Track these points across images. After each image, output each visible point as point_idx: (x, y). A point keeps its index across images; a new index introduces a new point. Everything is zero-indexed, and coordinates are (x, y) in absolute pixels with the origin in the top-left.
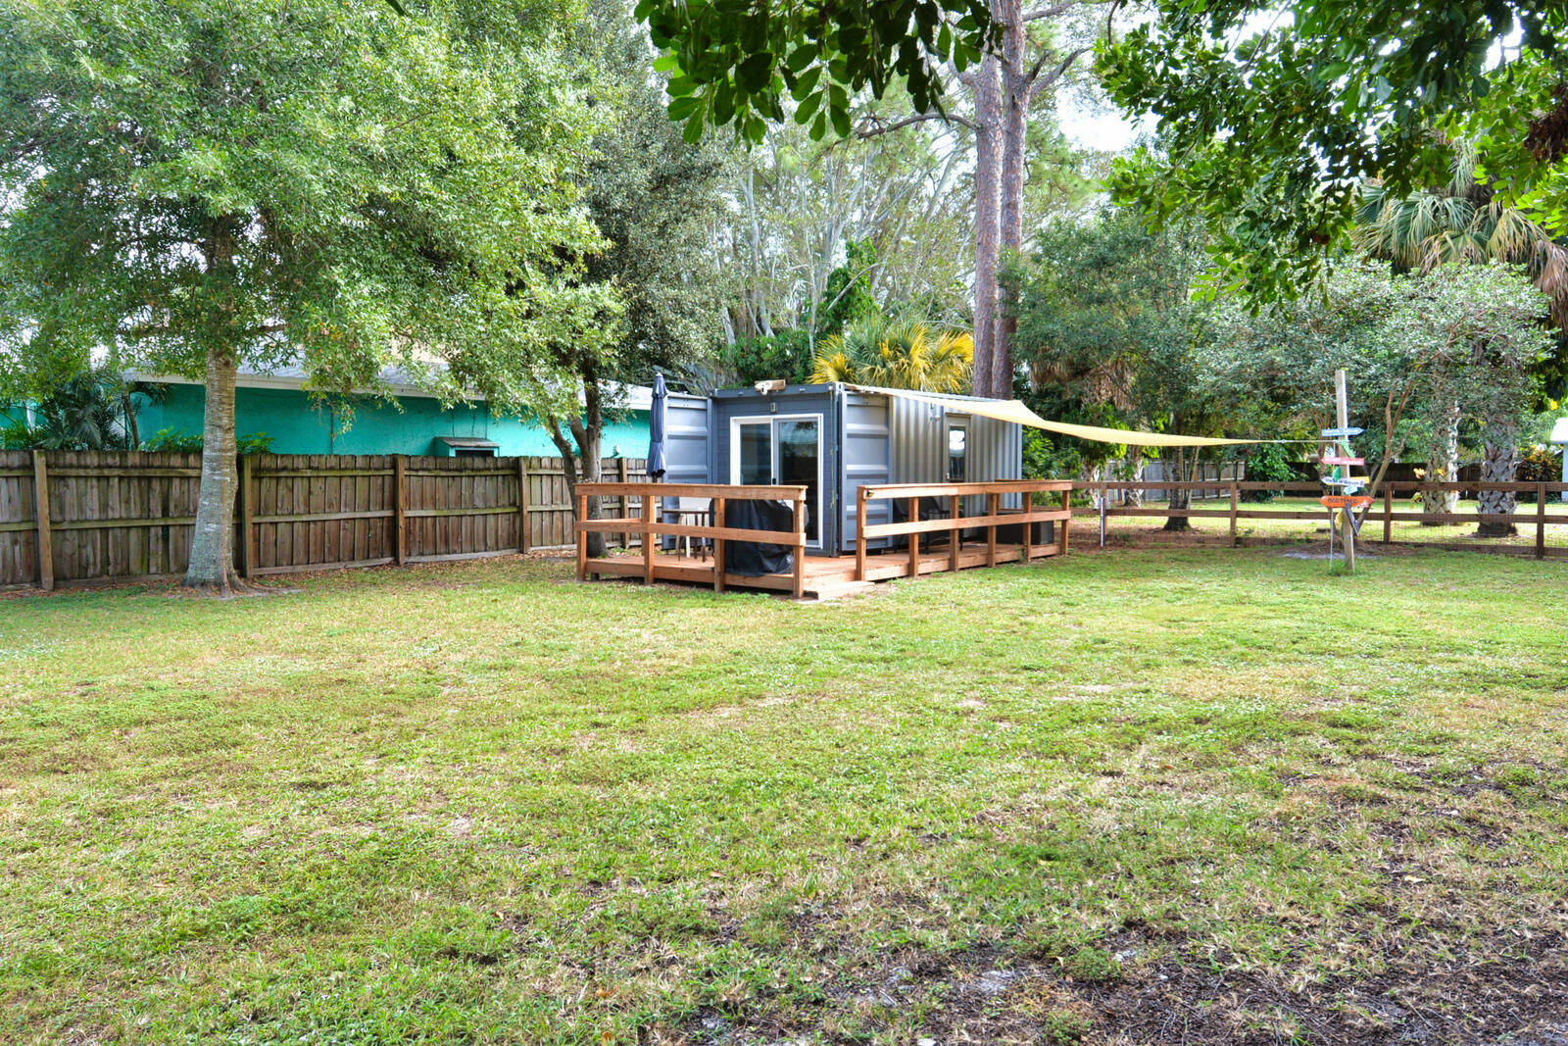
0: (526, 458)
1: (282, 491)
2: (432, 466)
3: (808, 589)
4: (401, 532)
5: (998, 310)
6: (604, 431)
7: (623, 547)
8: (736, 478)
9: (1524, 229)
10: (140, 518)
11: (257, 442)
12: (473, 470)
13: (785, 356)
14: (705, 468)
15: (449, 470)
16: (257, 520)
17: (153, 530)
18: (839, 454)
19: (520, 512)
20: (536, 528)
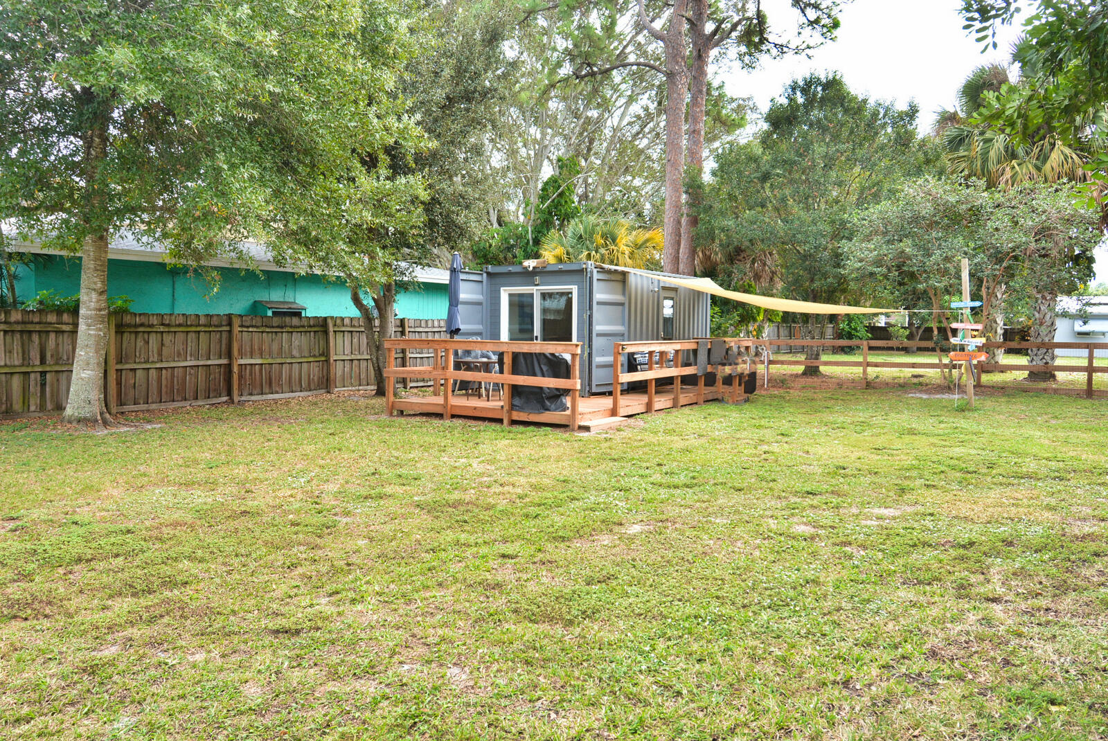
0: (332, 318)
1: (140, 343)
2: (260, 324)
3: (582, 424)
4: (235, 377)
5: (685, 210)
6: (397, 297)
7: (405, 388)
8: (504, 335)
9: (1070, 160)
10: (23, 365)
11: (120, 303)
12: (291, 327)
13: (509, 243)
14: (481, 327)
15: (273, 327)
16: (119, 367)
17: (32, 376)
18: (590, 317)
19: (327, 361)
20: (339, 373)
